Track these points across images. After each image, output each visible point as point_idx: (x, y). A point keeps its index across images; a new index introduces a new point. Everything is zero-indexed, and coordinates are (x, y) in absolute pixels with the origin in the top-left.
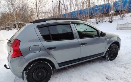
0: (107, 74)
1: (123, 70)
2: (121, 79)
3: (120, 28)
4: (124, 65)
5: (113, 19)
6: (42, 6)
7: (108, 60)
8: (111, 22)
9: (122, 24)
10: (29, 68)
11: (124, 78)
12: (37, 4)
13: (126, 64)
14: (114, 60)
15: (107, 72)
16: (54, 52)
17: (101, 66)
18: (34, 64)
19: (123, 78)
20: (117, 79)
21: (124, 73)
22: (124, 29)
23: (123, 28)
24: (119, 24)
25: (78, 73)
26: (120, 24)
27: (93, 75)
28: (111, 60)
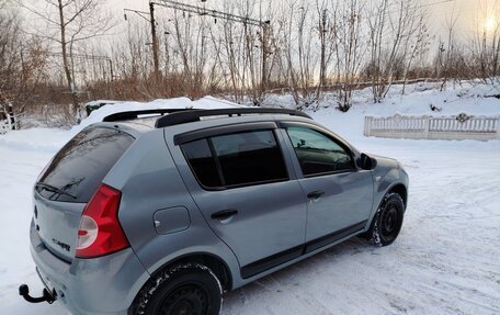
0: (391, 291)
1: (429, 273)
2: (434, 303)
3: (375, 131)
4: (428, 260)
5: (350, 101)
6: (85, 32)
7: (376, 245)
8: (344, 109)
9: (379, 117)
10: (151, 292)
11: (442, 300)
12: (65, 21)
13: (431, 254)
14: (392, 245)
15: (388, 286)
16: (231, 225)
17: (362, 266)
18: (167, 276)
19: (438, 300)
20: (423, 305)
21: (437, 283)
22: (387, 134)
23: (384, 130)
24: (372, 118)
25: (297, 297)
26: (376, 116)
27: (347, 298)
28: (385, 243)
